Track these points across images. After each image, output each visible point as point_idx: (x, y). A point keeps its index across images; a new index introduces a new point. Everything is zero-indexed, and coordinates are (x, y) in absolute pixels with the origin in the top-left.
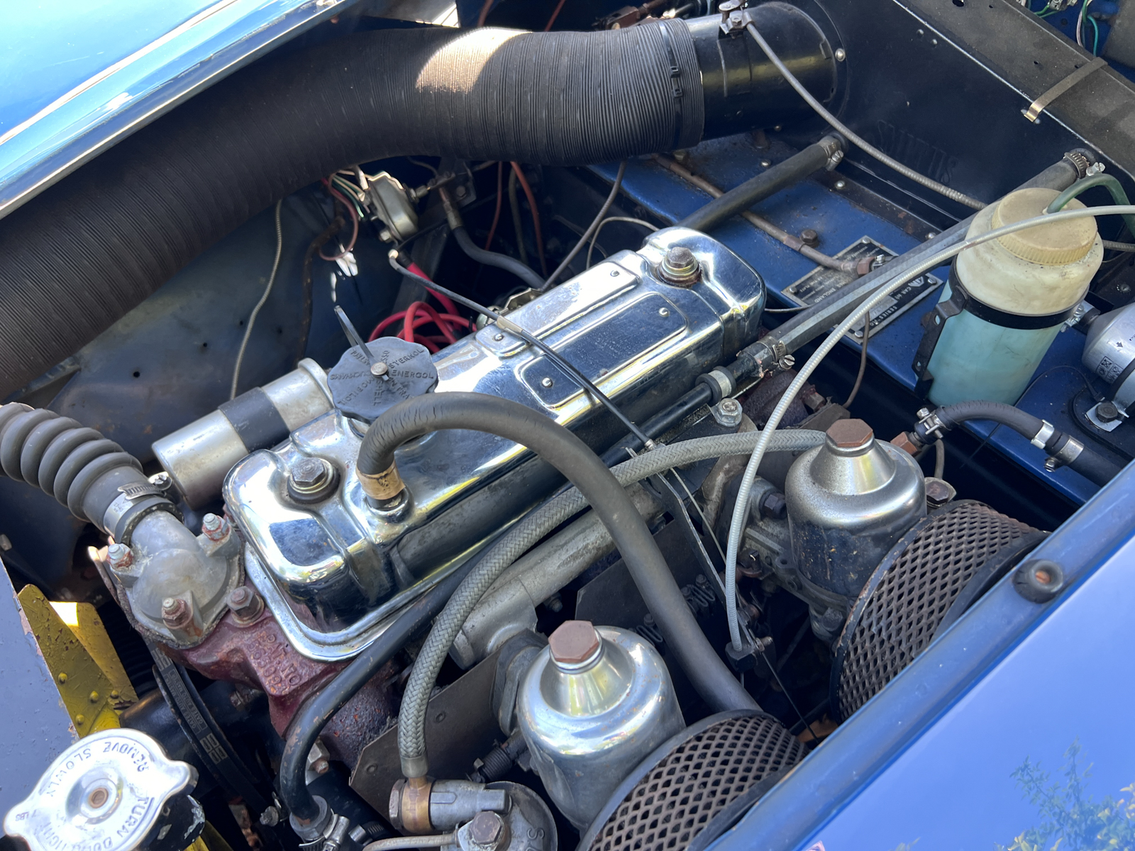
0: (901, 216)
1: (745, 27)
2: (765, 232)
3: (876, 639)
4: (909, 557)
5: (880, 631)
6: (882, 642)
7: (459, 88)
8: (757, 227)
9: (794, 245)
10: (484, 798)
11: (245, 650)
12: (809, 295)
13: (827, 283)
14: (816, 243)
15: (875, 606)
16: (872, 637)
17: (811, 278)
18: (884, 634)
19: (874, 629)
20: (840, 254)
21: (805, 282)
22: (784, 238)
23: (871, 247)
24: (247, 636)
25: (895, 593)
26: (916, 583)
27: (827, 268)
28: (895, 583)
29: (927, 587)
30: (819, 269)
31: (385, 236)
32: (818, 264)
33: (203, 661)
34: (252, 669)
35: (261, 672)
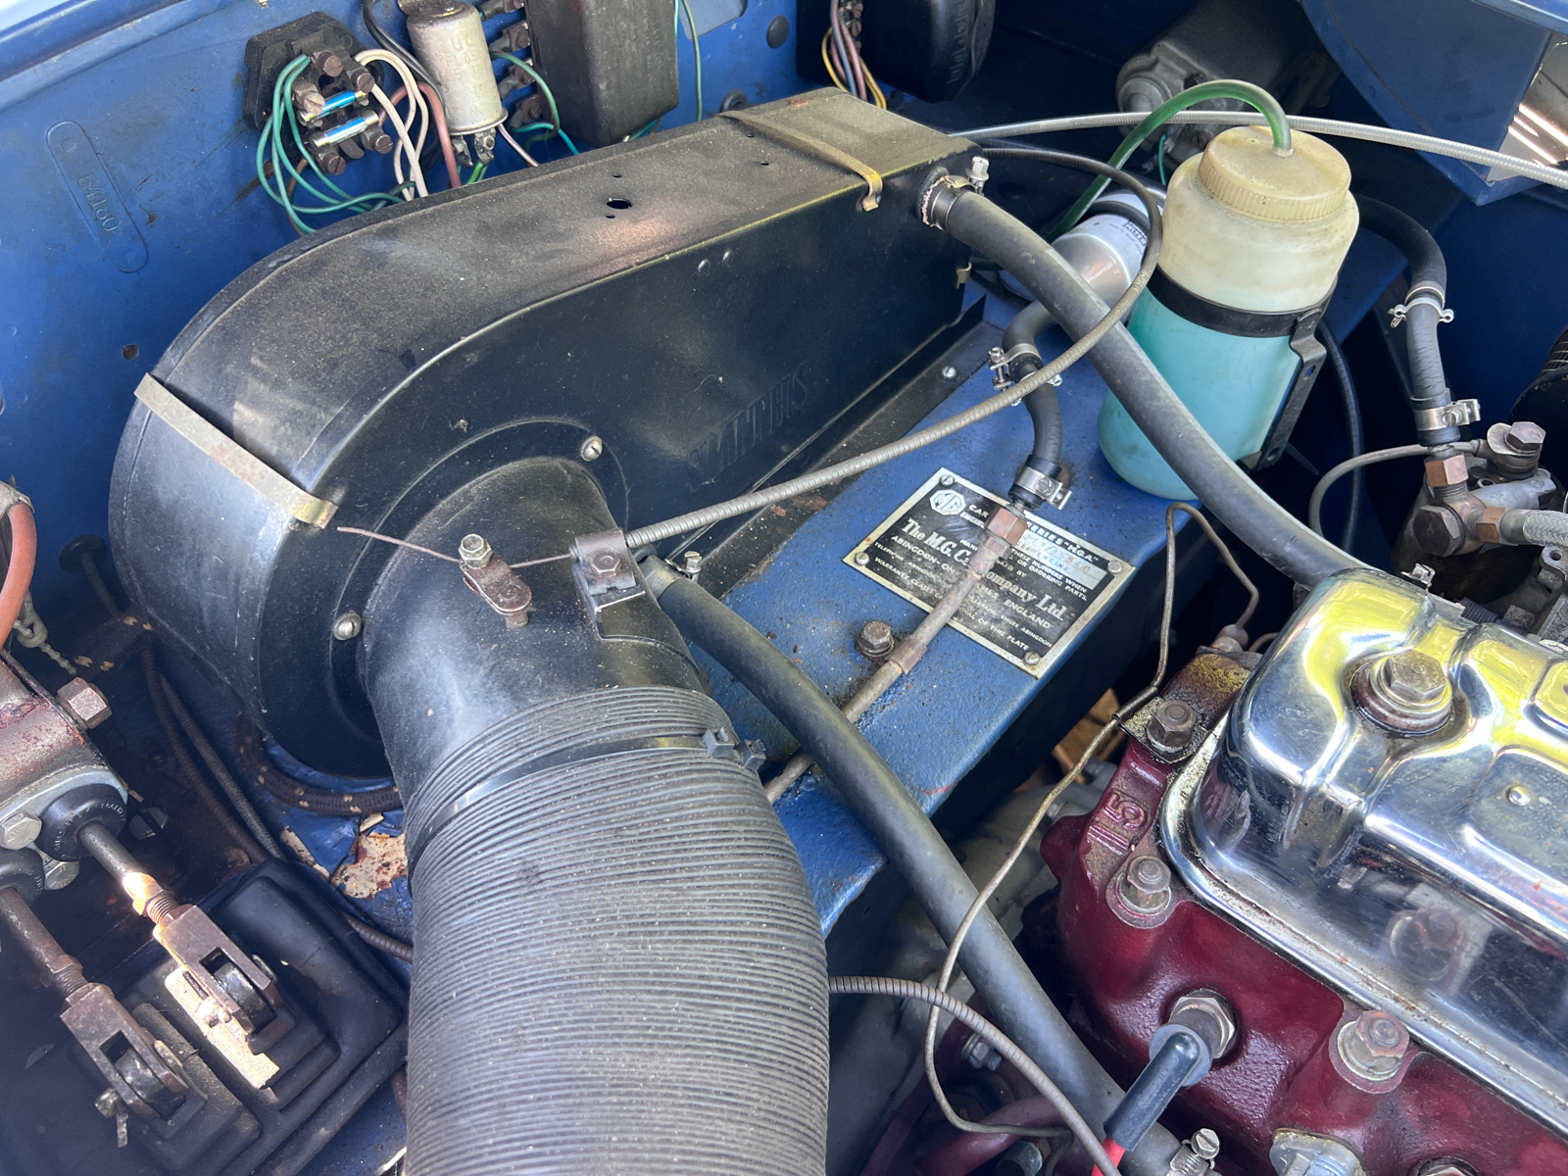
9: (911, 658)
12: (1036, 637)
13: (994, 613)
17: (987, 635)
21: (1001, 644)
32: (947, 626)
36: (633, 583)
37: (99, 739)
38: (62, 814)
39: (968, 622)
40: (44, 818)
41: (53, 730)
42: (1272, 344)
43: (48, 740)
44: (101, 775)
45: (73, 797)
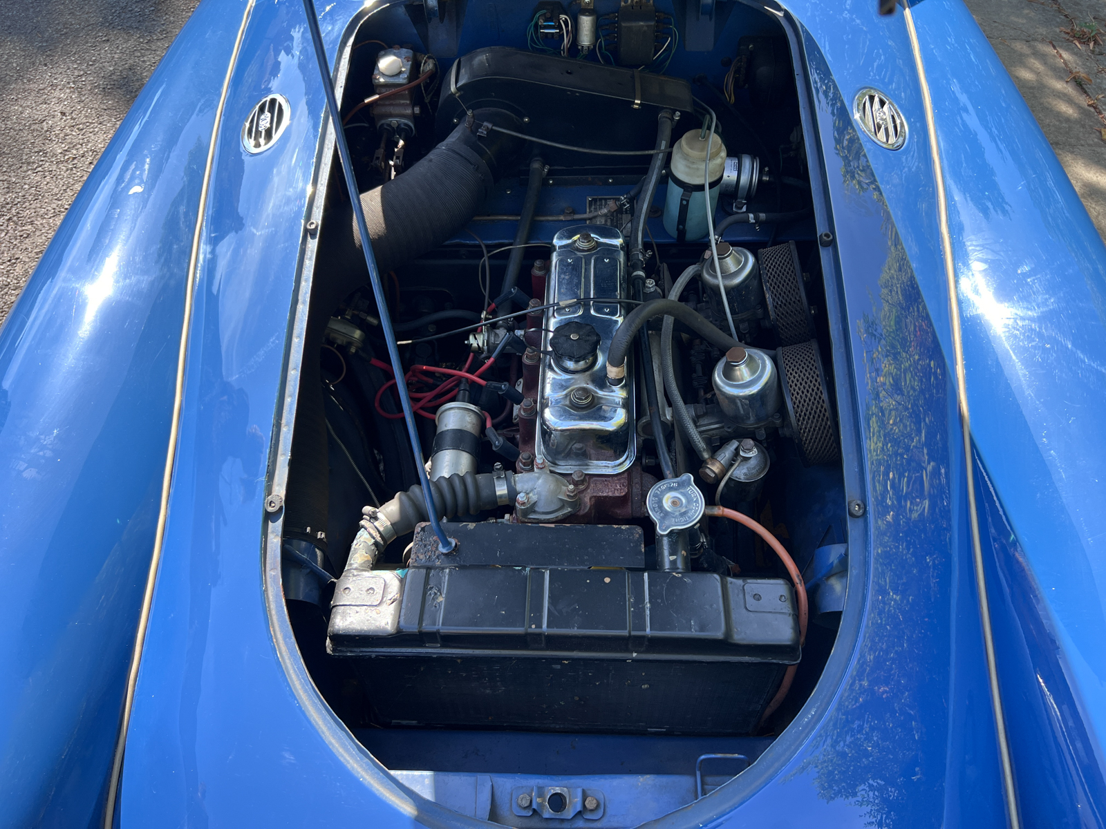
0: (590, 179)
1: (492, 129)
2: (548, 221)
3: (782, 305)
4: (769, 274)
5: (782, 302)
6: (785, 305)
7: (378, 235)
8: (543, 221)
9: (569, 218)
10: (731, 446)
11: (595, 494)
14: (574, 212)
15: (774, 296)
16: (781, 306)
18: (784, 301)
19: (779, 303)
20: (588, 210)
22: (562, 218)
23: (595, 200)
24: (589, 491)
25: (776, 287)
26: (779, 279)
27: (590, 219)
28: (773, 284)
29: (784, 277)
30: (588, 221)
31: (353, 350)
32: (585, 220)
33: (587, 510)
34: (606, 497)
35: (610, 494)
36: (485, 133)
37: (415, 118)
38: (403, 126)
40: (399, 125)
41: (409, 111)
43: (407, 111)
44: (412, 125)
45: (406, 125)
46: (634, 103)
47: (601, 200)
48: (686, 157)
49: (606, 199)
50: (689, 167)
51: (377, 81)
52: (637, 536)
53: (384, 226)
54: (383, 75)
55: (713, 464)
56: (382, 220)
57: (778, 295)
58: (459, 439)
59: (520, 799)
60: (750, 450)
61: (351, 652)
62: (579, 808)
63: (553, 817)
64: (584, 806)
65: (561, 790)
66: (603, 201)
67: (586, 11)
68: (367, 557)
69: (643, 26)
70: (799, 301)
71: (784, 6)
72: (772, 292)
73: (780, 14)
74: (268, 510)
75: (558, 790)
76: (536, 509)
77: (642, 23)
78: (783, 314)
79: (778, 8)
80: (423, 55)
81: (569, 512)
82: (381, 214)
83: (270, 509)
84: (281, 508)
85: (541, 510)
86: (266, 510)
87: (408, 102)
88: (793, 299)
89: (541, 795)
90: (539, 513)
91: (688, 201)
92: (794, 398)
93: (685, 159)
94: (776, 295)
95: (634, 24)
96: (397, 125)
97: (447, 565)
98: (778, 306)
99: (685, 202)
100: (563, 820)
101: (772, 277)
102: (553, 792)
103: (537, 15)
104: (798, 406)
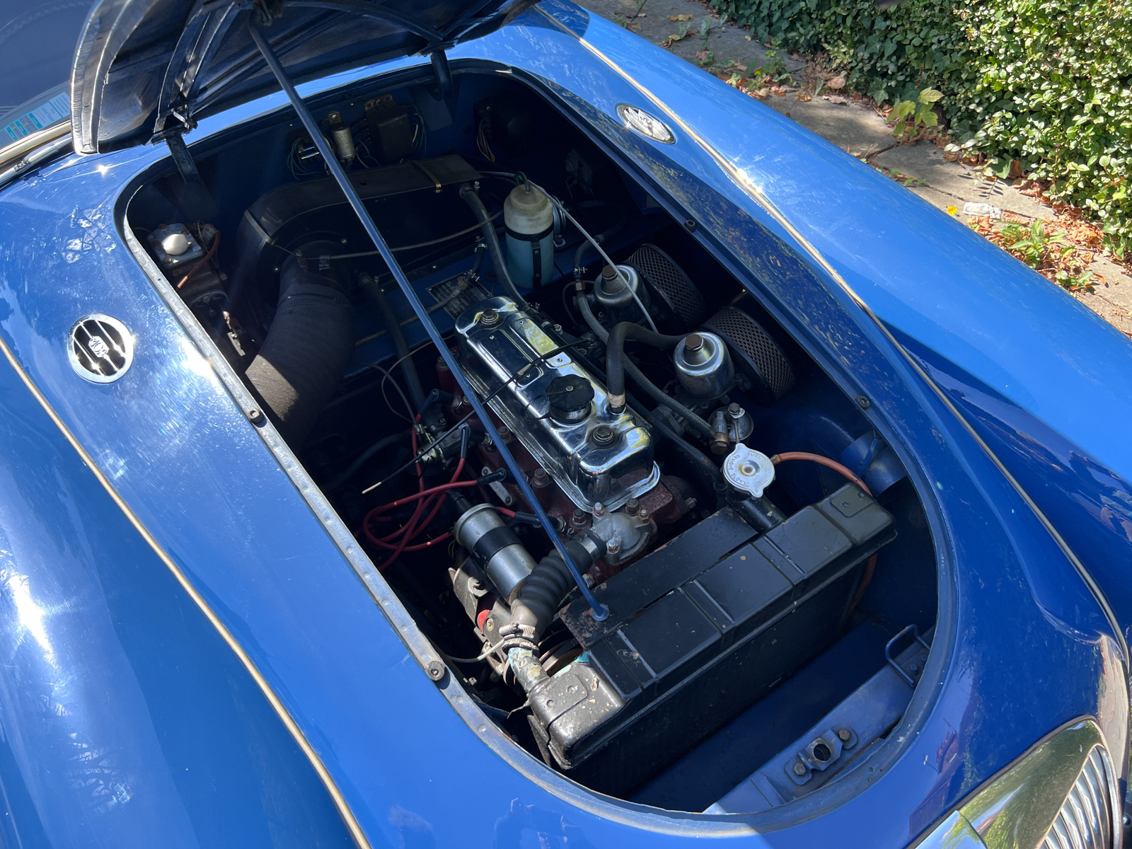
0: (415, 273)
1: (331, 260)
3: (675, 294)
4: (651, 275)
5: (674, 292)
6: (677, 293)
10: (719, 417)
11: (651, 512)
15: (665, 291)
16: (675, 296)
19: (673, 294)
20: (437, 299)
23: (433, 288)
25: (664, 283)
27: (445, 305)
30: (445, 308)
34: (660, 509)
35: (662, 505)
36: (328, 265)
37: (225, 285)
38: (215, 299)
39: (448, 308)
40: (211, 298)
41: (216, 281)
42: (527, 244)
43: (214, 282)
44: (223, 293)
45: (217, 295)
46: (435, 188)
47: (440, 286)
48: (524, 212)
49: (444, 284)
50: (532, 220)
51: (171, 264)
52: (731, 514)
53: (293, 389)
54: (173, 256)
55: (720, 436)
56: (289, 386)
57: (668, 288)
58: (497, 539)
59: (796, 771)
60: (739, 411)
61: (587, 754)
62: (840, 745)
63: (829, 764)
64: (842, 740)
65: (817, 742)
66: (443, 286)
67: (339, 126)
68: (538, 667)
69: (398, 121)
70: (686, 285)
71: (509, 65)
72: (663, 288)
73: (509, 72)
74: (436, 679)
75: (815, 743)
76: (625, 548)
77: (397, 119)
78: (679, 301)
79: (506, 68)
80: (194, 224)
81: (648, 536)
82: (284, 380)
83: (437, 677)
84: (446, 669)
85: (629, 547)
86: (434, 681)
87: (210, 273)
88: (682, 286)
89: (808, 757)
90: (628, 550)
91: (539, 250)
92: (749, 353)
93: (524, 215)
94: (667, 289)
95: (390, 122)
96: (209, 300)
97: (614, 628)
98: (673, 297)
99: (537, 252)
100: (835, 763)
101: (655, 276)
102: (813, 747)
103: (295, 145)
104: (756, 359)
